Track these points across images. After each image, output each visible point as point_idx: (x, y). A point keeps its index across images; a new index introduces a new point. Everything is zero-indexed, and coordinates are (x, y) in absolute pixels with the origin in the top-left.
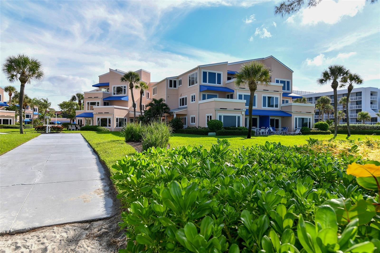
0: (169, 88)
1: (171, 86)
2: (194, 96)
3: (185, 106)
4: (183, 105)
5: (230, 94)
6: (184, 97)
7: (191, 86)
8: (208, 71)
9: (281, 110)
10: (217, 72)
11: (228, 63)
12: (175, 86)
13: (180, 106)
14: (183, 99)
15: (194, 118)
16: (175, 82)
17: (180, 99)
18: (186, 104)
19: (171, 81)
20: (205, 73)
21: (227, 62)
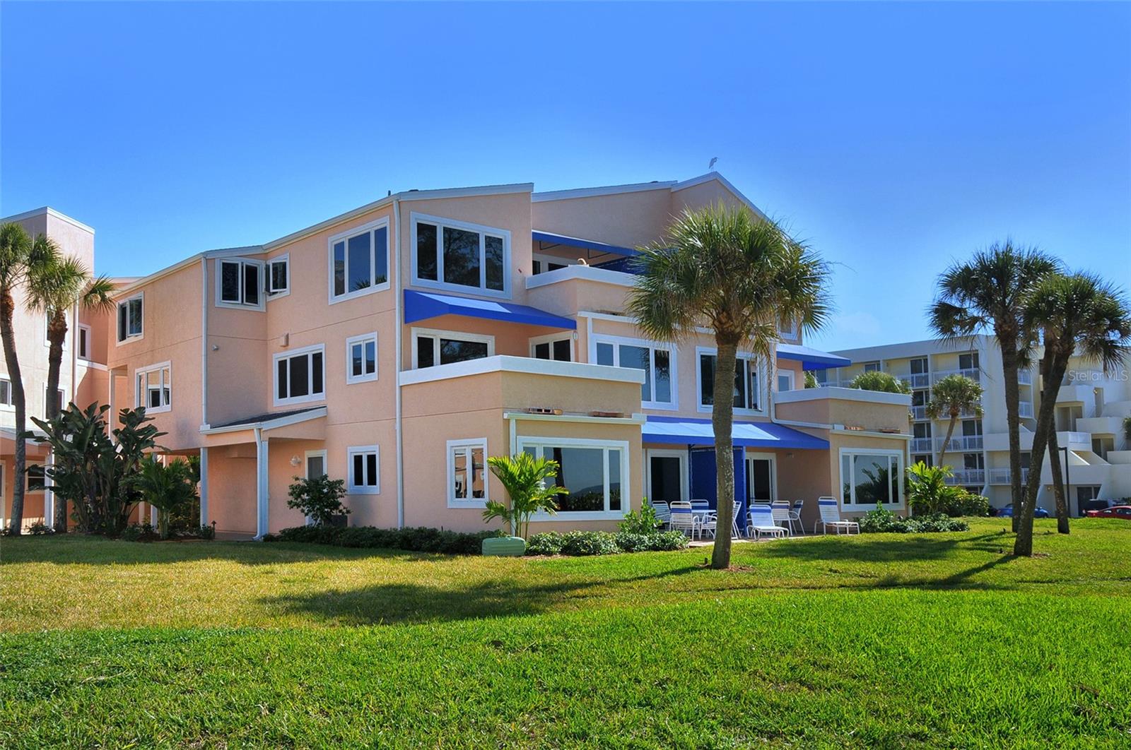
0: (219, 302)
1: (229, 294)
2: (370, 347)
3: (311, 398)
4: (299, 390)
5: (551, 338)
6: (309, 351)
7: (348, 296)
8: (441, 223)
9: (775, 421)
10: (484, 231)
11: (536, 190)
12: (252, 296)
13: (282, 394)
14: (299, 363)
15: (372, 459)
16: (252, 272)
17: (282, 364)
18: (318, 388)
19: (229, 271)
20: (426, 232)
21: (532, 184)
